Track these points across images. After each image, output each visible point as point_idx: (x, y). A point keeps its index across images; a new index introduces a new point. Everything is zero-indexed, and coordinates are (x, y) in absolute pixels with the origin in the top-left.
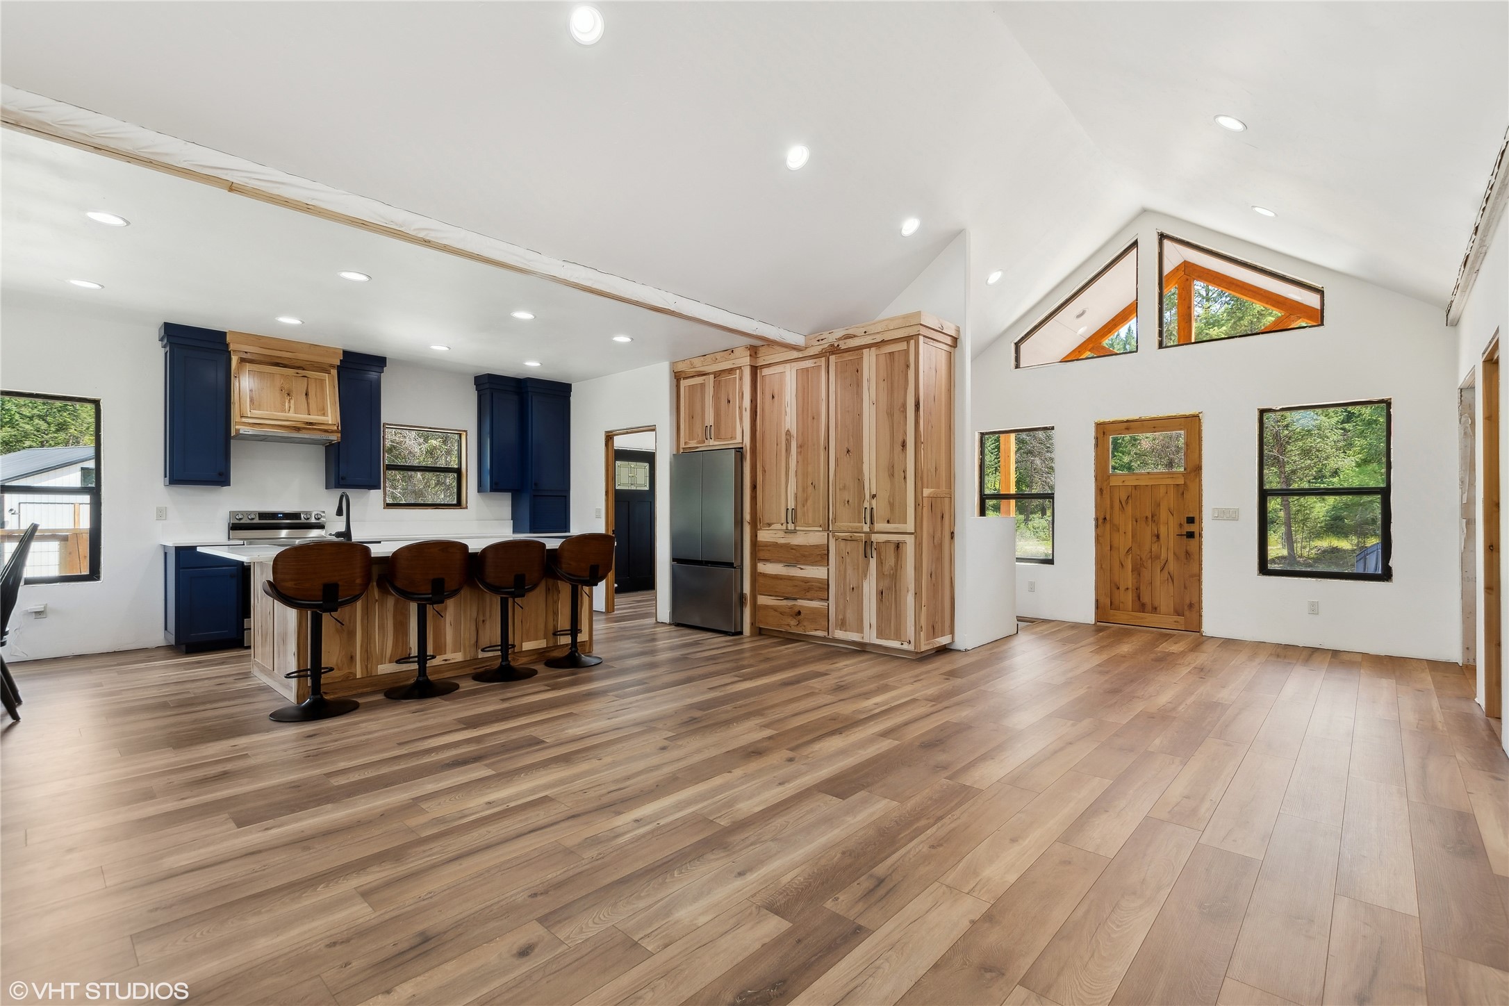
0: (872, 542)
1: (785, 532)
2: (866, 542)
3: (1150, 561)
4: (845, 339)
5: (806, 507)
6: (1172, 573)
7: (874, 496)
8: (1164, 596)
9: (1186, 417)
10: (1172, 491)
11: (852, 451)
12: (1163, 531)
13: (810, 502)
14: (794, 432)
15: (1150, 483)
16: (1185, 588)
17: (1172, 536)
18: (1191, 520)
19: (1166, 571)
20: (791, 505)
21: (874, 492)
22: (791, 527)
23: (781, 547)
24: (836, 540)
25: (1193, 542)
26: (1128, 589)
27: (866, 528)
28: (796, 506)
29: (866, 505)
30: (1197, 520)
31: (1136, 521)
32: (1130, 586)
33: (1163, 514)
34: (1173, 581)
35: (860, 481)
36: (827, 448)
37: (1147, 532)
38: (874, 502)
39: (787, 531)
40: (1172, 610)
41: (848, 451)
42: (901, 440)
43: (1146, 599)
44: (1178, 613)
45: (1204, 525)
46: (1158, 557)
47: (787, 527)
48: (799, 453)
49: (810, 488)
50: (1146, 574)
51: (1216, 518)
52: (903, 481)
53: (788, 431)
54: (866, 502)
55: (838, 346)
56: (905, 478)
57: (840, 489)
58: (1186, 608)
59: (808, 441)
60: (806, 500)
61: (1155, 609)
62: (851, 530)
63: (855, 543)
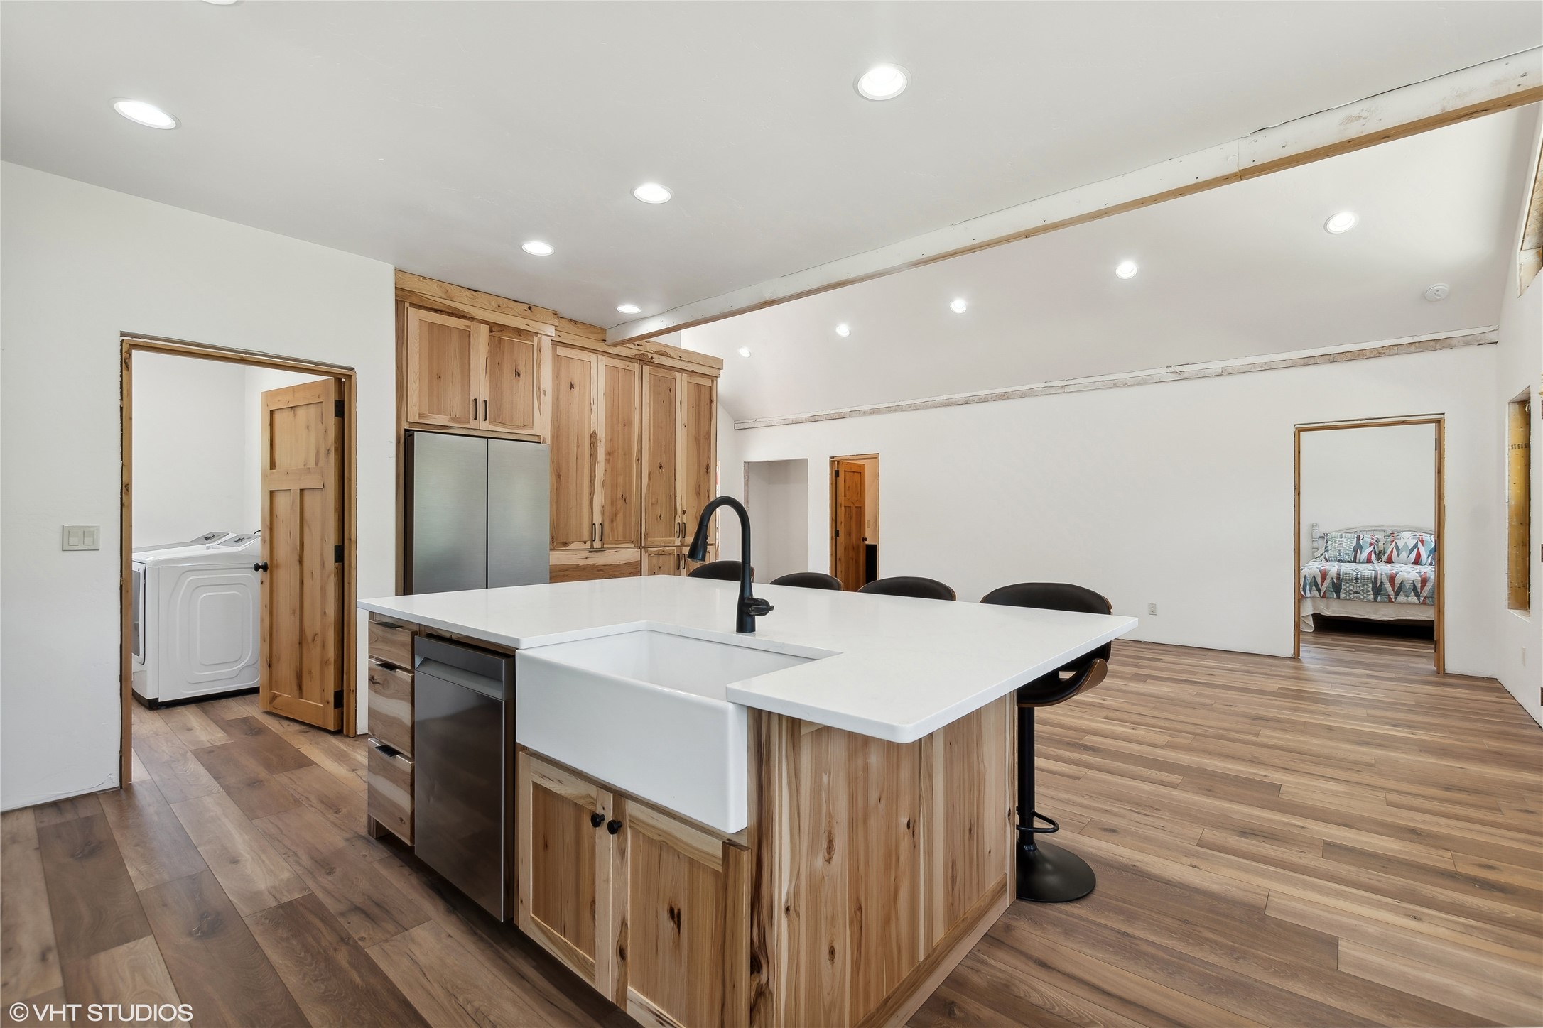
0: (683, 555)
1: (590, 552)
2: (677, 555)
4: (661, 355)
5: (615, 524)
7: (685, 512)
11: (664, 467)
13: (620, 517)
14: (601, 434)
20: (597, 520)
21: (685, 508)
22: (597, 544)
23: (584, 569)
24: (649, 555)
27: (678, 542)
28: (603, 520)
29: (678, 520)
35: (672, 497)
36: (639, 460)
38: (685, 517)
39: (592, 550)
41: (661, 467)
42: (705, 463)
47: (592, 545)
48: (607, 461)
49: (620, 502)
53: (594, 432)
54: (677, 517)
55: (652, 358)
56: (708, 497)
57: (652, 504)
59: (618, 449)
60: (616, 515)
62: (663, 544)
63: (667, 556)
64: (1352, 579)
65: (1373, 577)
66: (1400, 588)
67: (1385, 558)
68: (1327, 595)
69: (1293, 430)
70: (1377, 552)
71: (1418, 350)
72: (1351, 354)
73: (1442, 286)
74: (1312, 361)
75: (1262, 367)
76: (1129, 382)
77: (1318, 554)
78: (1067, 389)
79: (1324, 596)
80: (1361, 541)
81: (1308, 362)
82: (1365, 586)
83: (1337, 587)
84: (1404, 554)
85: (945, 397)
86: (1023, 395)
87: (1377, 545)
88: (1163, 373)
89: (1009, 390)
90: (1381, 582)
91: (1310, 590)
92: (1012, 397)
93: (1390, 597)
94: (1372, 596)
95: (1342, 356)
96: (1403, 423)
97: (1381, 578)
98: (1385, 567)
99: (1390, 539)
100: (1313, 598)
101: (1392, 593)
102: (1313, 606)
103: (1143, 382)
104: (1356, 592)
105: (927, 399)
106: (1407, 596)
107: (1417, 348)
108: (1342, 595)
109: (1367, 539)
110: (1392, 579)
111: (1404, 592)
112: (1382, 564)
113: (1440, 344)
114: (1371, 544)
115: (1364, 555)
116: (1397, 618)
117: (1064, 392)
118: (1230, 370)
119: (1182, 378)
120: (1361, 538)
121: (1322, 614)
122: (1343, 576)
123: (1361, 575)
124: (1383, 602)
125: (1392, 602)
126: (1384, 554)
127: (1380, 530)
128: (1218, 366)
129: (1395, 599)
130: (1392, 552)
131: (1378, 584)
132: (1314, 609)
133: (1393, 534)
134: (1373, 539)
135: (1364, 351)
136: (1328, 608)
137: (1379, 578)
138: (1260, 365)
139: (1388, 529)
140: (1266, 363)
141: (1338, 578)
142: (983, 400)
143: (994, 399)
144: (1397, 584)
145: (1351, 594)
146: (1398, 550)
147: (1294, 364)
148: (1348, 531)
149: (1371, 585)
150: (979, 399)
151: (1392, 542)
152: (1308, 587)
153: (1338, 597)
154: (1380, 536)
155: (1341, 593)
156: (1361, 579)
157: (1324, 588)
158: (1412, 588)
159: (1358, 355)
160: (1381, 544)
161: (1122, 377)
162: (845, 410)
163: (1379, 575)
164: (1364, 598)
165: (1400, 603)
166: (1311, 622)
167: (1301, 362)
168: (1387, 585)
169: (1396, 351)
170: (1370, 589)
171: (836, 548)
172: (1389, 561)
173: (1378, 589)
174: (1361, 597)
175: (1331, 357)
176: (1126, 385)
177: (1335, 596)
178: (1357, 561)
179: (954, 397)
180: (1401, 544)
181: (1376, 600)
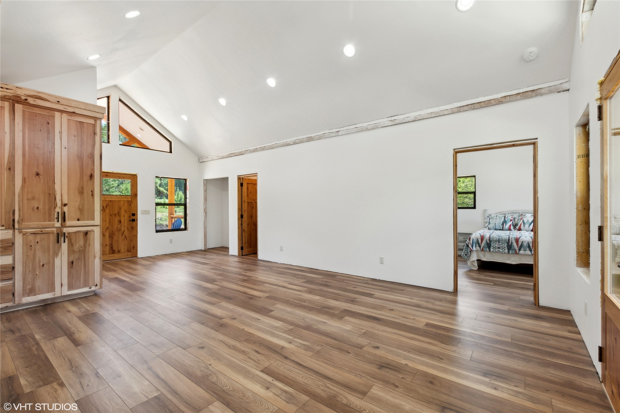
0: (65, 233)
2: (58, 234)
3: (117, 232)
6: (126, 236)
7: (65, 205)
8: (123, 246)
9: (132, 175)
10: (126, 203)
11: (42, 175)
12: (122, 219)
15: (117, 200)
16: (131, 241)
17: (126, 221)
18: (134, 215)
19: (123, 236)
21: (65, 201)
24: (22, 234)
25: (134, 223)
26: (107, 245)
27: (58, 225)
29: (58, 210)
30: (136, 215)
31: (111, 216)
32: (108, 243)
33: (123, 212)
34: (126, 239)
37: (117, 219)
38: (66, 209)
40: (126, 251)
41: (37, 174)
42: (89, 174)
43: (115, 248)
44: (129, 251)
45: (138, 216)
46: (120, 230)
50: (115, 238)
51: (142, 214)
52: (91, 197)
54: (57, 208)
55: (26, 100)
56: (92, 195)
57: (27, 200)
58: (132, 248)
61: (119, 252)
62: (41, 226)
63: (45, 235)
64: (497, 241)
65: (507, 239)
66: (521, 246)
67: (517, 227)
68: (484, 249)
69: (452, 152)
70: (514, 224)
71: (521, 98)
72: (483, 103)
73: (534, 49)
74: (462, 109)
75: (435, 114)
77: (486, 225)
78: (340, 133)
79: (482, 250)
80: (506, 219)
81: (460, 110)
82: (503, 245)
83: (489, 245)
84: (527, 226)
85: (285, 141)
86: (320, 138)
87: (514, 221)
88: (385, 121)
89: (313, 135)
90: (512, 242)
91: (476, 247)
93: (516, 251)
94: (507, 251)
95: (478, 104)
96: (514, 145)
97: (512, 240)
98: (516, 233)
99: (520, 217)
100: (477, 251)
101: (517, 249)
102: (477, 255)
103: (376, 127)
104: (499, 248)
105: (277, 142)
106: (525, 250)
107: (521, 96)
108: (492, 250)
109: (510, 218)
110: (517, 240)
111: (523, 248)
112: (516, 231)
113: (534, 93)
114: (511, 220)
115: (507, 226)
116: (520, 263)
118: (419, 118)
119: (396, 123)
120: (506, 217)
121: (481, 260)
122: (492, 238)
123: (501, 239)
124: (512, 253)
125: (517, 254)
126: (517, 225)
127: (517, 213)
128: (412, 115)
129: (519, 252)
130: (521, 225)
131: (510, 243)
132: (478, 257)
133: (522, 215)
134: (512, 217)
135: (491, 101)
136: (484, 256)
137: (510, 240)
138: (434, 113)
139: (521, 212)
140: (437, 112)
141: (490, 240)
142: (301, 142)
143: (306, 141)
144: (520, 244)
145: (496, 249)
146: (524, 223)
147: (453, 112)
148: (500, 213)
149: (506, 244)
150: (300, 141)
151: (521, 219)
152: (474, 245)
153: (490, 251)
154: (515, 216)
155: (491, 248)
156: (501, 241)
157: (482, 245)
158: (528, 246)
159: (488, 104)
160: (516, 220)
161: (365, 125)
162: (242, 150)
163: (511, 238)
164: (502, 251)
165: (521, 255)
166: (476, 264)
167: (456, 110)
168: (515, 244)
169: (509, 99)
170: (506, 246)
171: (242, 224)
172: (520, 229)
173: (510, 246)
174: (501, 251)
175: (473, 106)
177: (488, 250)
178: (504, 229)
179: (289, 140)
180: (525, 220)
181: (509, 252)
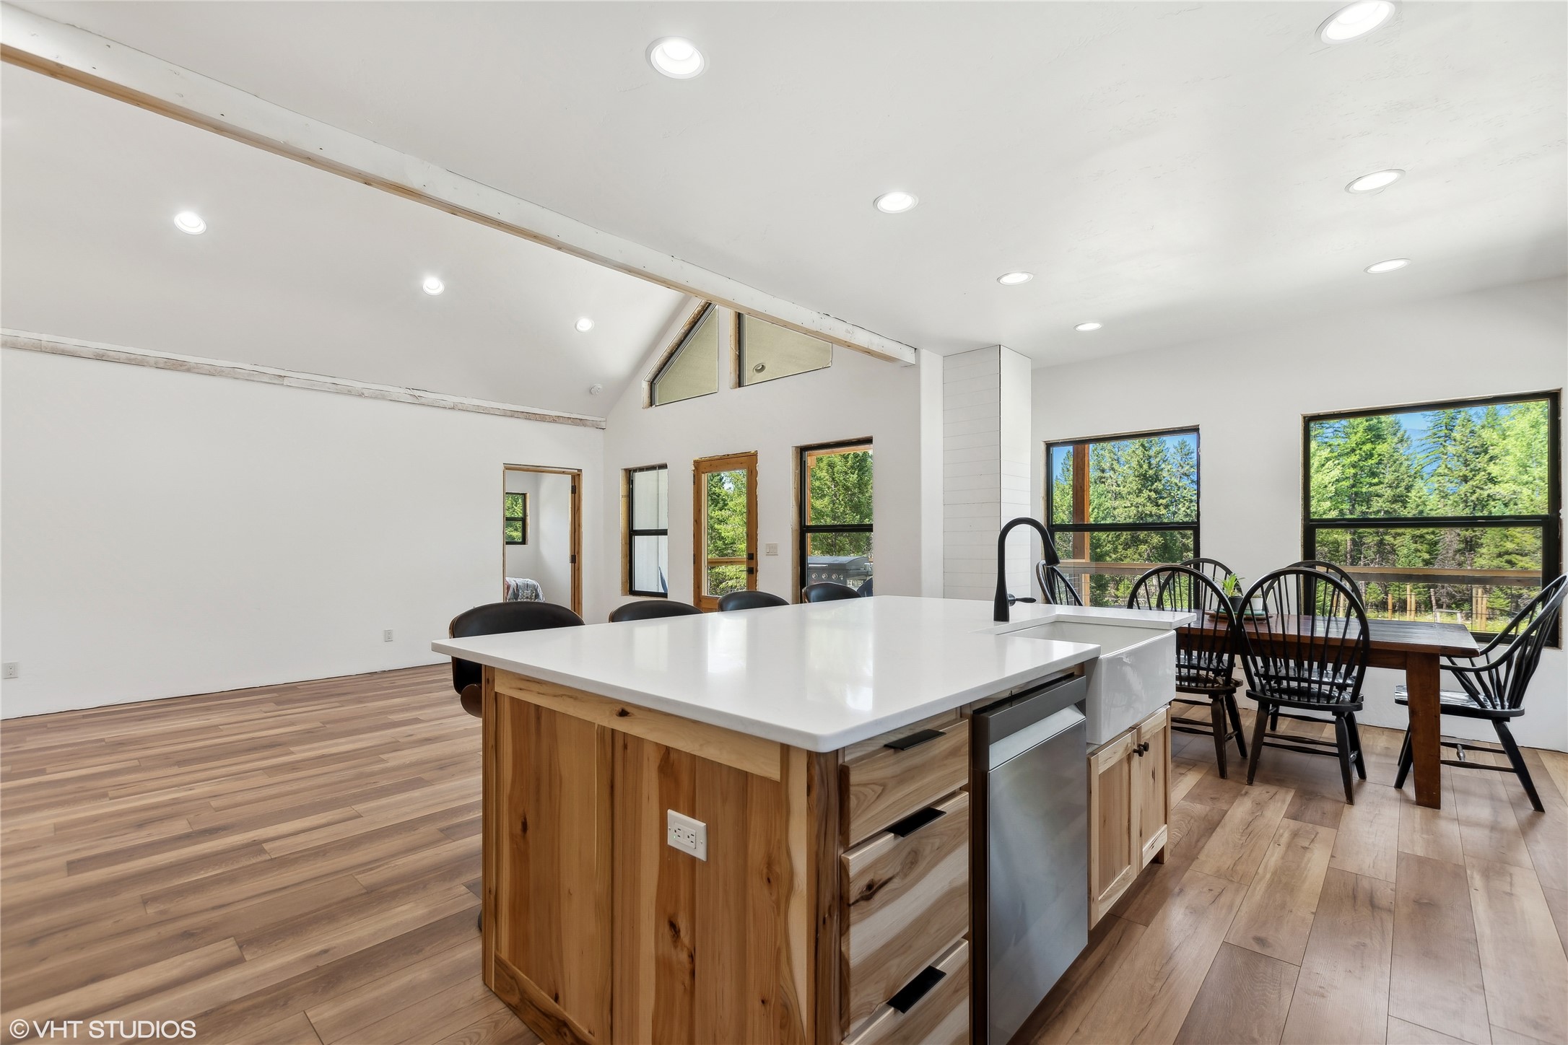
71: (571, 423)
72: (539, 416)
74: (516, 415)
76: (366, 394)
78: (286, 382)
86: (213, 372)
88: (401, 393)
89: (192, 359)
92: (196, 370)
103: (380, 396)
113: (580, 422)
117: (283, 384)
118: (460, 406)
119: (418, 402)
128: (452, 399)
135: (546, 416)
138: (482, 408)
140: (486, 408)
142: (137, 362)
143: (161, 366)
147: (505, 414)
159: (542, 418)
169: (561, 421)
175: (528, 415)
176: (361, 395)
